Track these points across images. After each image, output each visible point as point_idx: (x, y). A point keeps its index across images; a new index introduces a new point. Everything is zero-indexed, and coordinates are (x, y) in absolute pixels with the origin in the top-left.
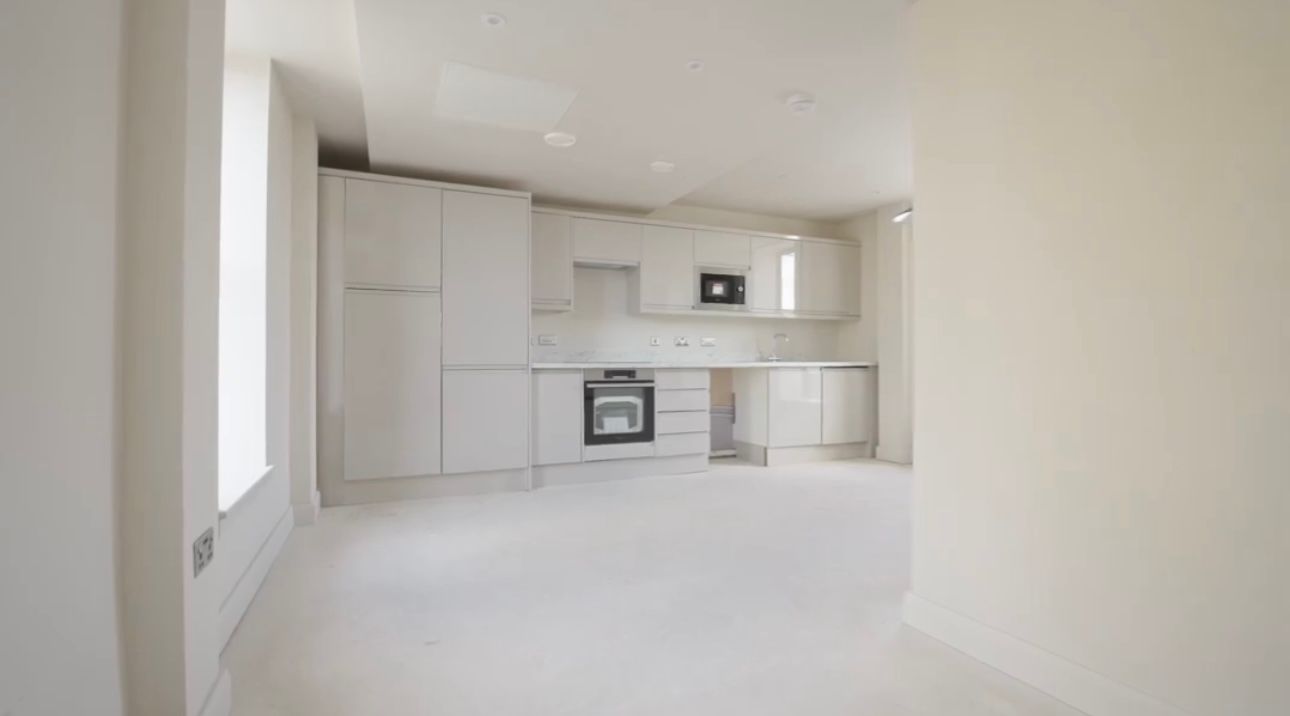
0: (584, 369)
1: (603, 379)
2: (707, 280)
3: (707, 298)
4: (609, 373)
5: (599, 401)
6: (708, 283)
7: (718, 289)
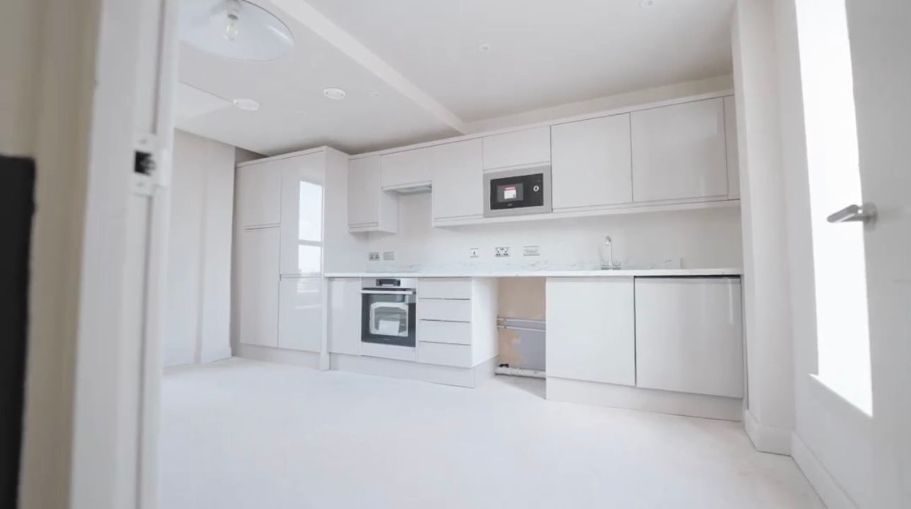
0: (362, 278)
1: (375, 286)
2: (497, 185)
3: (497, 203)
4: (381, 282)
5: (375, 306)
6: (499, 188)
7: (510, 193)
